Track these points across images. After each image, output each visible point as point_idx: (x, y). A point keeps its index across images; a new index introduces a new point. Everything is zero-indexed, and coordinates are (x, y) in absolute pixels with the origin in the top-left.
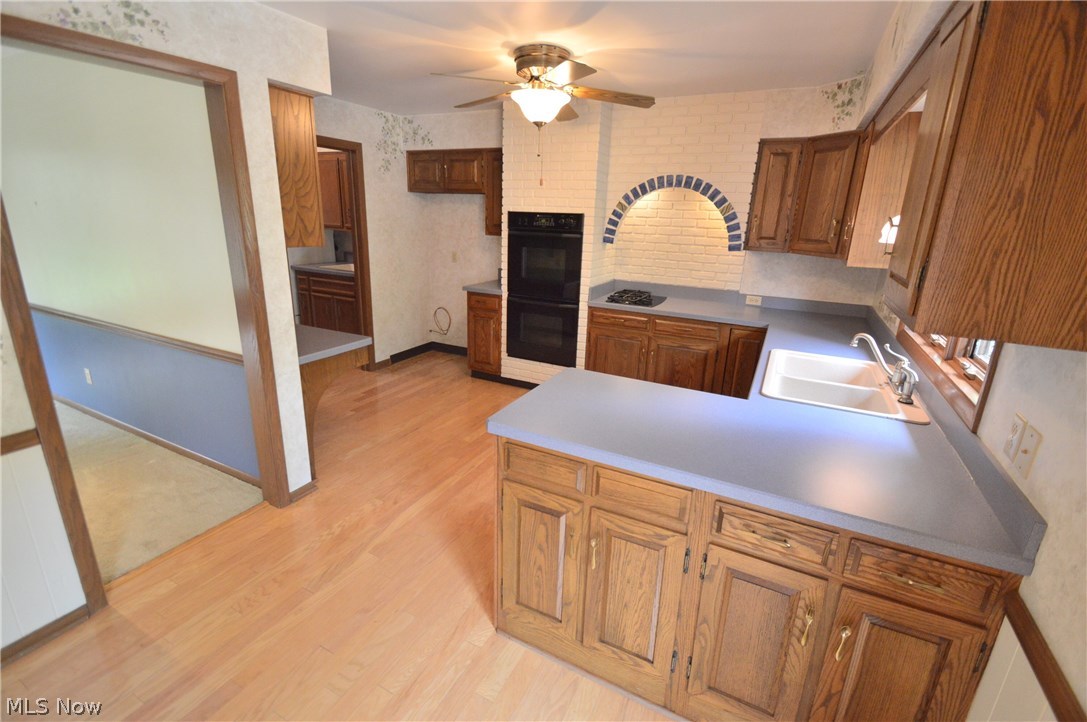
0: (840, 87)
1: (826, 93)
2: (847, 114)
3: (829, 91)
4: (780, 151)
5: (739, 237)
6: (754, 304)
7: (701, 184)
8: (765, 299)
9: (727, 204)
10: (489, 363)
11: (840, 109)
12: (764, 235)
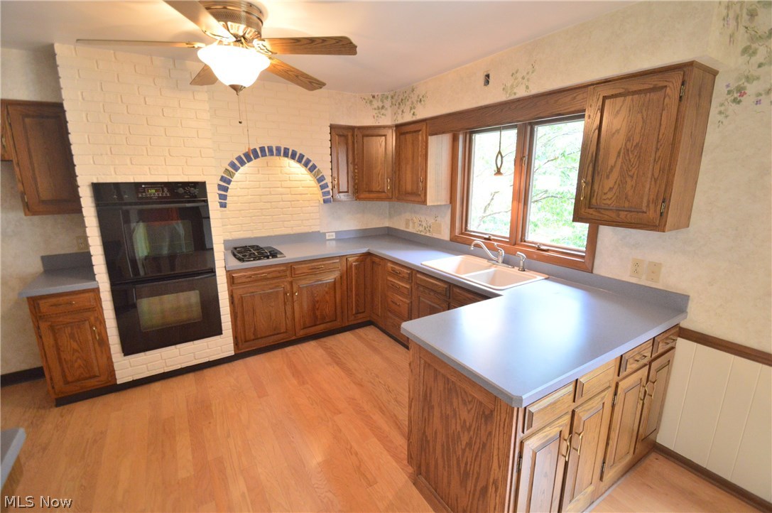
0: (374, 97)
1: (364, 99)
2: (383, 114)
3: (366, 98)
4: (341, 134)
5: (329, 192)
6: (331, 238)
7: (296, 155)
8: (337, 233)
9: (316, 169)
10: (95, 376)
11: (377, 111)
12: (341, 191)
